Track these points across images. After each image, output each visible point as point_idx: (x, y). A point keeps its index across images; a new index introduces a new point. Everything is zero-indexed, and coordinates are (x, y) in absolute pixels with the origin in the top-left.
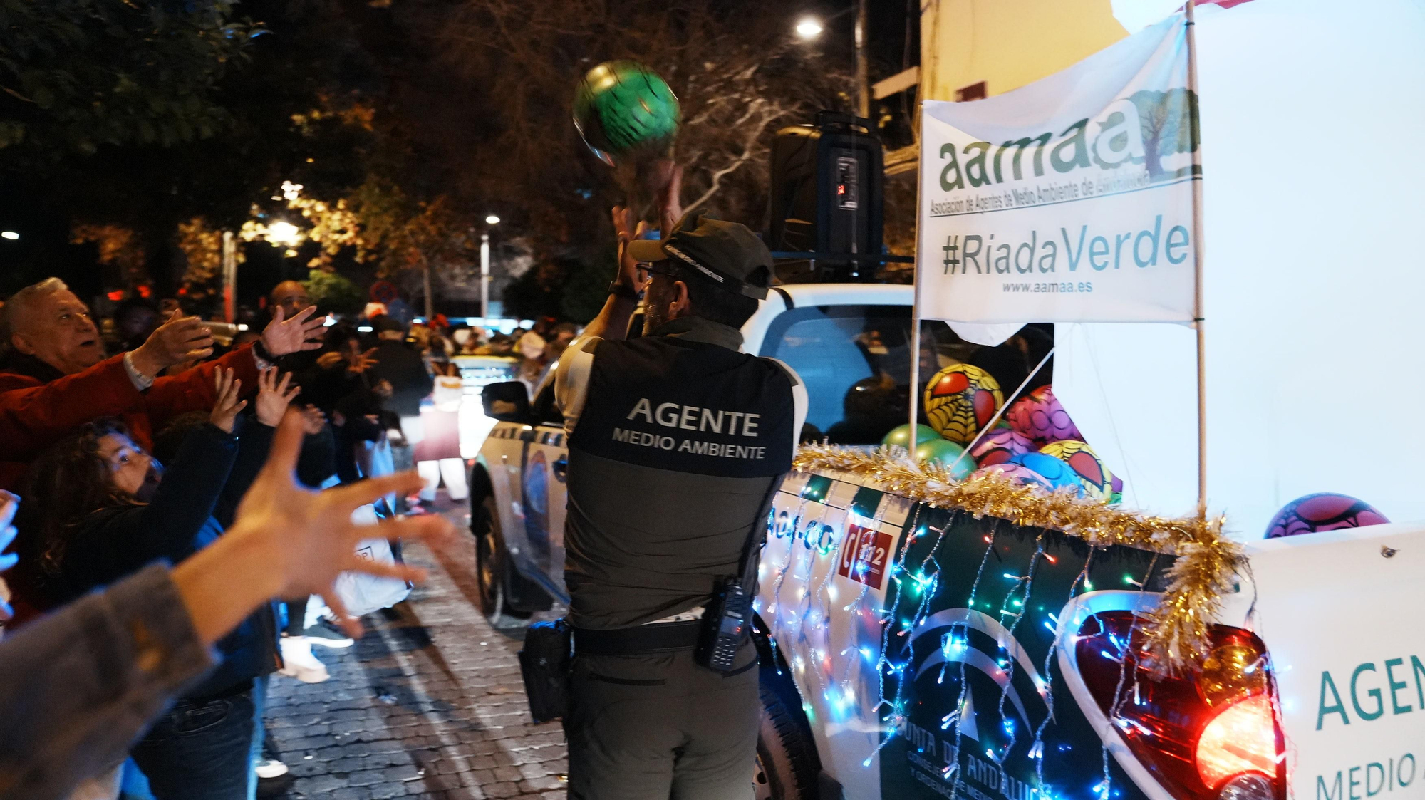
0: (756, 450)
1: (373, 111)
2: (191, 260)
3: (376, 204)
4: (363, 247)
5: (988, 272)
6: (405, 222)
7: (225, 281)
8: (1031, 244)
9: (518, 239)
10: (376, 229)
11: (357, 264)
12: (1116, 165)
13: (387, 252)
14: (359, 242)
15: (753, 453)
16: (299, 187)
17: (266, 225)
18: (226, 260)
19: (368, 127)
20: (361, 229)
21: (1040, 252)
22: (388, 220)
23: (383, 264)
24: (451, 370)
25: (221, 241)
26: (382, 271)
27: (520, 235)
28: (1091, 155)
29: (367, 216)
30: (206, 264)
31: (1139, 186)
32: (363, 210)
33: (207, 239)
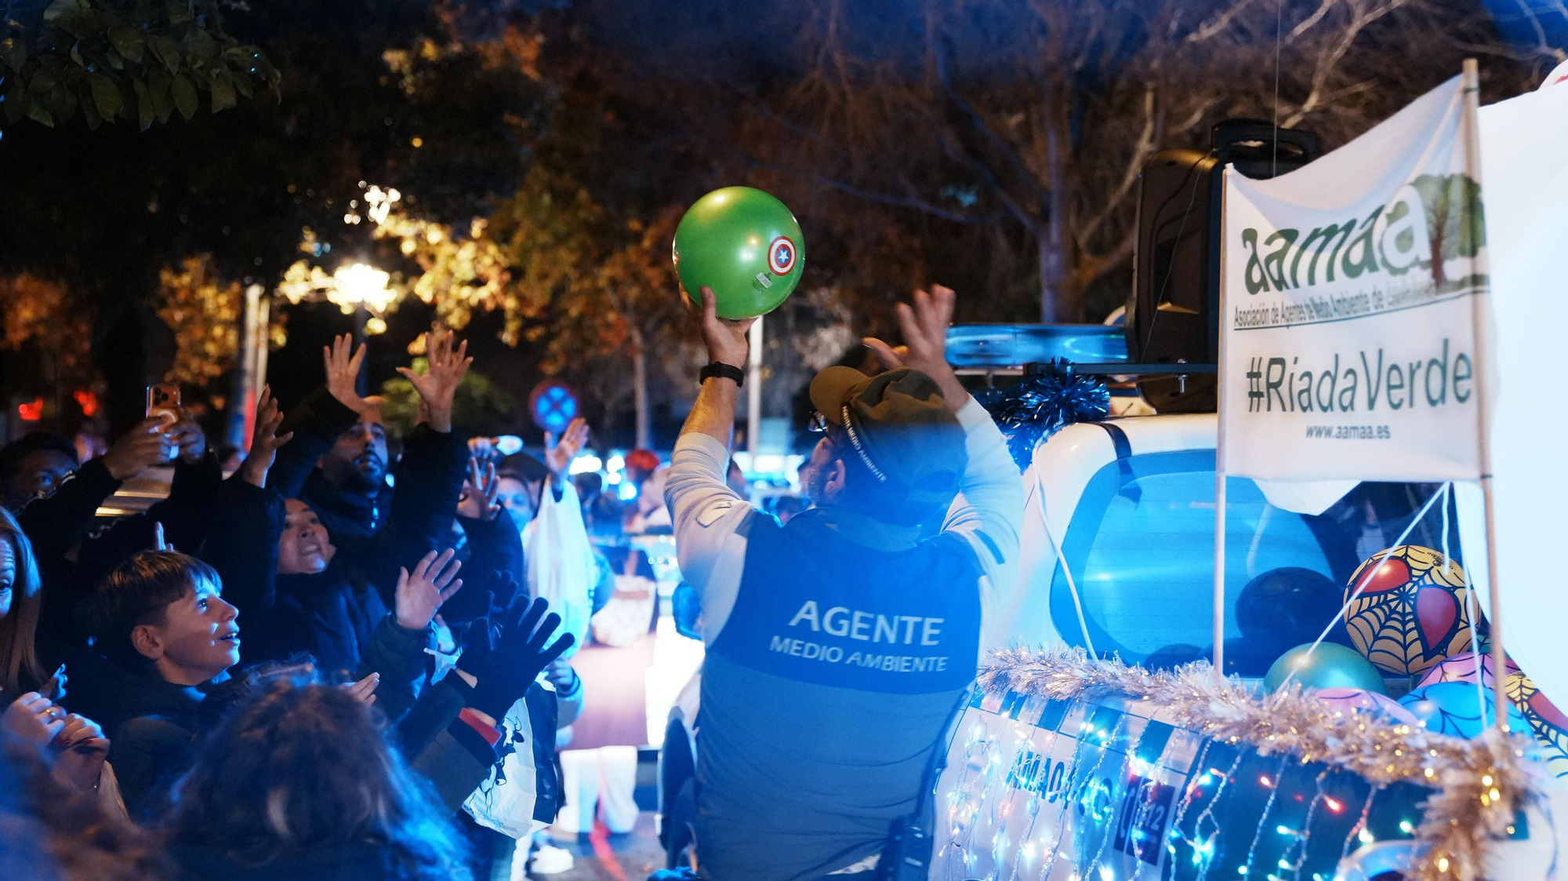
0: (936, 661)
1: (540, 39)
2: (182, 340)
3: (543, 226)
4: (518, 314)
5: (1292, 410)
6: (600, 261)
7: (247, 382)
8: (1333, 372)
9: (824, 293)
10: (543, 276)
11: (506, 346)
12: (1403, 271)
13: (563, 322)
14: (510, 303)
15: (932, 664)
16: (395, 195)
17: (329, 271)
18: (250, 341)
19: (530, 71)
20: (515, 275)
21: (1343, 383)
22: (567, 258)
23: (554, 346)
24: (631, 565)
25: (241, 303)
26: (554, 359)
27: (829, 284)
28: (1378, 257)
29: (525, 253)
30: (211, 348)
31: (1427, 299)
32: (519, 238)
33: (213, 299)
